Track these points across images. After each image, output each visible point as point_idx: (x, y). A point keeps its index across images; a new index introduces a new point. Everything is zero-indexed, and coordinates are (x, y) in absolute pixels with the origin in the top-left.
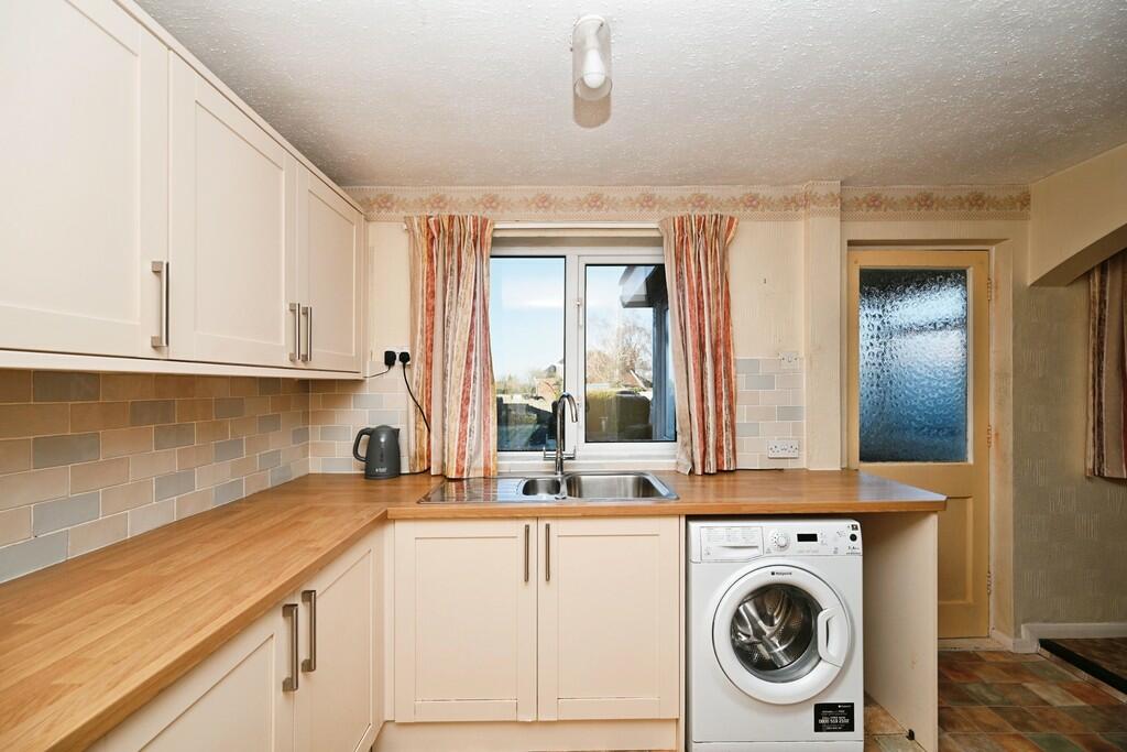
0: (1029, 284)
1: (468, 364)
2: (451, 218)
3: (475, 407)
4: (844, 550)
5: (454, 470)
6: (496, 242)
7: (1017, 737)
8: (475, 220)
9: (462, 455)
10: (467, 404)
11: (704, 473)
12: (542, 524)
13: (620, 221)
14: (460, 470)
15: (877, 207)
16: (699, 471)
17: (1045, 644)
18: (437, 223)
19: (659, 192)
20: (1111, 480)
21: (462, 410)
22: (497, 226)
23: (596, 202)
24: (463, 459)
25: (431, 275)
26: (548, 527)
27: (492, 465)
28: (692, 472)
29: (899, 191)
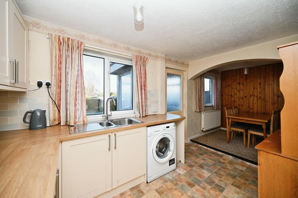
0: (189, 79)
1: (76, 88)
2: (68, 39)
3: (79, 102)
4: (173, 128)
5: (73, 123)
6: (85, 50)
7: (192, 156)
8: (78, 42)
9: (75, 118)
10: (76, 101)
11: (143, 117)
12: (113, 134)
13: (122, 52)
14: (75, 123)
15: (170, 61)
16: (141, 116)
17: (191, 140)
18: (63, 39)
19: (131, 47)
20: (197, 112)
21: (75, 103)
22: (85, 45)
23: (115, 46)
24: (76, 119)
25: (60, 56)
26: (115, 134)
27: (85, 120)
28: (140, 117)
29: (173, 59)
